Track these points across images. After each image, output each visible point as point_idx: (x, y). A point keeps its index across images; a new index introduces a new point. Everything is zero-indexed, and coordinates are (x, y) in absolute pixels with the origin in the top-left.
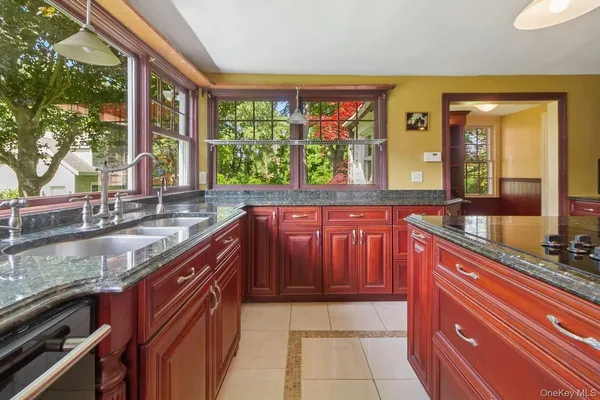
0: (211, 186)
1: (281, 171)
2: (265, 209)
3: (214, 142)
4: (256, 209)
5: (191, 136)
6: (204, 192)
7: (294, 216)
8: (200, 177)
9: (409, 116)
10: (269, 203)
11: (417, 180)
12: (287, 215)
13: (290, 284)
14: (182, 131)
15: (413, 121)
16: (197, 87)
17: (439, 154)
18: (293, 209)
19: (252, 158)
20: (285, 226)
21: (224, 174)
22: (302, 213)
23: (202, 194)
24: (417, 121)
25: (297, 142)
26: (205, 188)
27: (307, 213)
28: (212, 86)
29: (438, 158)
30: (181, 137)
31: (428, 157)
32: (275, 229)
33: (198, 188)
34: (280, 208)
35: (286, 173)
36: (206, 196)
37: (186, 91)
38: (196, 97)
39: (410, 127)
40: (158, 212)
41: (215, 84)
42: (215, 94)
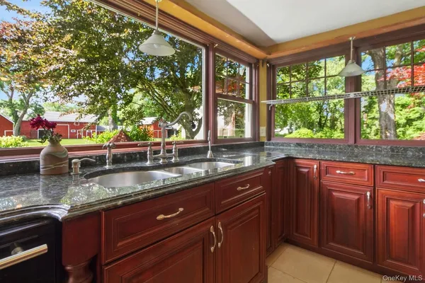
0: (269, 139)
1: (368, 126)
2: (305, 162)
3: (271, 102)
4: (297, 161)
5: (254, 99)
6: (264, 142)
7: (338, 172)
8: (261, 131)
10: (311, 156)
12: (330, 170)
13: (333, 241)
14: (247, 97)
16: (258, 60)
18: (337, 164)
19: (337, 115)
20: (327, 180)
21: (312, 129)
22: (348, 169)
23: (262, 144)
25: (352, 95)
26: (265, 140)
27: (354, 170)
28: (269, 57)
30: (247, 101)
32: (316, 182)
33: (259, 140)
34: (323, 162)
35: (374, 128)
36: (265, 146)
37: (250, 65)
38: (257, 68)
40: (208, 156)
41: (270, 54)
42: (273, 63)
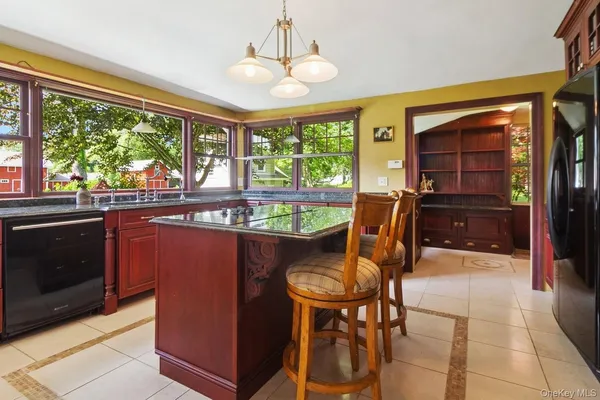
0: (246, 187)
3: (248, 158)
8: (239, 182)
9: (376, 130)
11: (383, 184)
15: (379, 134)
17: (401, 162)
23: (239, 192)
24: (383, 134)
26: (242, 190)
28: (245, 122)
29: (400, 165)
31: (391, 164)
33: (237, 188)
38: (236, 130)
39: (377, 140)
41: (246, 120)
42: (249, 126)
